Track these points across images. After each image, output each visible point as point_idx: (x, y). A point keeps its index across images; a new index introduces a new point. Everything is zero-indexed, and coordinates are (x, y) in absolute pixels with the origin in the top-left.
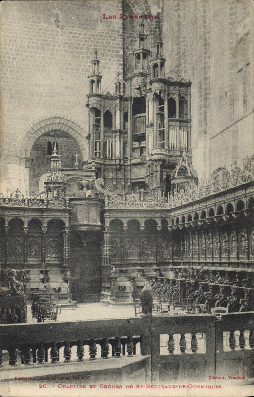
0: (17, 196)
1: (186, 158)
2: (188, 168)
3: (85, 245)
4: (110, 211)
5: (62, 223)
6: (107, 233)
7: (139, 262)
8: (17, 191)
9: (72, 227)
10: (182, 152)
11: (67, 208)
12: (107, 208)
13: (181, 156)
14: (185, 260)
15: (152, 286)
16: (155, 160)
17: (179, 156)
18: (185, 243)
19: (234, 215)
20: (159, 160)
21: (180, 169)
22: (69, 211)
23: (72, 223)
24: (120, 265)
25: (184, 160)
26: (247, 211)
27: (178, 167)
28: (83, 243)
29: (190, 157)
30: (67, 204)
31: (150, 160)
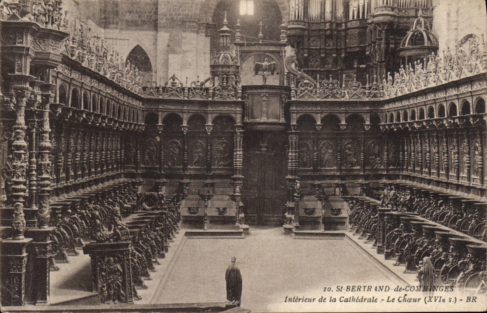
0: (173, 84)
1: (422, 20)
2: (424, 34)
3: (264, 149)
4: (298, 104)
5: (232, 120)
6: (292, 134)
7: (338, 174)
8: (173, 78)
9: (245, 125)
10: (417, 11)
11: (240, 100)
12: (293, 99)
13: (417, 17)
14: (405, 173)
15: (351, 209)
16: (378, 24)
17: (413, 17)
18: (406, 148)
19: (457, 121)
20: (384, 23)
21: (413, 35)
22: (242, 105)
23: (247, 120)
24: (313, 178)
25: (419, 23)
26: (473, 116)
27: (410, 34)
28: (261, 147)
29: (430, 18)
30: (240, 95)
31: (372, 22)
